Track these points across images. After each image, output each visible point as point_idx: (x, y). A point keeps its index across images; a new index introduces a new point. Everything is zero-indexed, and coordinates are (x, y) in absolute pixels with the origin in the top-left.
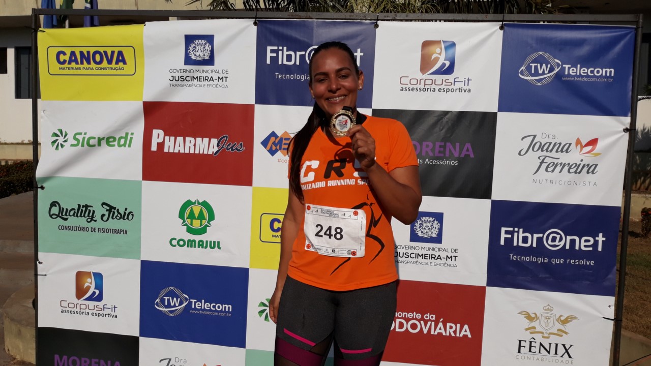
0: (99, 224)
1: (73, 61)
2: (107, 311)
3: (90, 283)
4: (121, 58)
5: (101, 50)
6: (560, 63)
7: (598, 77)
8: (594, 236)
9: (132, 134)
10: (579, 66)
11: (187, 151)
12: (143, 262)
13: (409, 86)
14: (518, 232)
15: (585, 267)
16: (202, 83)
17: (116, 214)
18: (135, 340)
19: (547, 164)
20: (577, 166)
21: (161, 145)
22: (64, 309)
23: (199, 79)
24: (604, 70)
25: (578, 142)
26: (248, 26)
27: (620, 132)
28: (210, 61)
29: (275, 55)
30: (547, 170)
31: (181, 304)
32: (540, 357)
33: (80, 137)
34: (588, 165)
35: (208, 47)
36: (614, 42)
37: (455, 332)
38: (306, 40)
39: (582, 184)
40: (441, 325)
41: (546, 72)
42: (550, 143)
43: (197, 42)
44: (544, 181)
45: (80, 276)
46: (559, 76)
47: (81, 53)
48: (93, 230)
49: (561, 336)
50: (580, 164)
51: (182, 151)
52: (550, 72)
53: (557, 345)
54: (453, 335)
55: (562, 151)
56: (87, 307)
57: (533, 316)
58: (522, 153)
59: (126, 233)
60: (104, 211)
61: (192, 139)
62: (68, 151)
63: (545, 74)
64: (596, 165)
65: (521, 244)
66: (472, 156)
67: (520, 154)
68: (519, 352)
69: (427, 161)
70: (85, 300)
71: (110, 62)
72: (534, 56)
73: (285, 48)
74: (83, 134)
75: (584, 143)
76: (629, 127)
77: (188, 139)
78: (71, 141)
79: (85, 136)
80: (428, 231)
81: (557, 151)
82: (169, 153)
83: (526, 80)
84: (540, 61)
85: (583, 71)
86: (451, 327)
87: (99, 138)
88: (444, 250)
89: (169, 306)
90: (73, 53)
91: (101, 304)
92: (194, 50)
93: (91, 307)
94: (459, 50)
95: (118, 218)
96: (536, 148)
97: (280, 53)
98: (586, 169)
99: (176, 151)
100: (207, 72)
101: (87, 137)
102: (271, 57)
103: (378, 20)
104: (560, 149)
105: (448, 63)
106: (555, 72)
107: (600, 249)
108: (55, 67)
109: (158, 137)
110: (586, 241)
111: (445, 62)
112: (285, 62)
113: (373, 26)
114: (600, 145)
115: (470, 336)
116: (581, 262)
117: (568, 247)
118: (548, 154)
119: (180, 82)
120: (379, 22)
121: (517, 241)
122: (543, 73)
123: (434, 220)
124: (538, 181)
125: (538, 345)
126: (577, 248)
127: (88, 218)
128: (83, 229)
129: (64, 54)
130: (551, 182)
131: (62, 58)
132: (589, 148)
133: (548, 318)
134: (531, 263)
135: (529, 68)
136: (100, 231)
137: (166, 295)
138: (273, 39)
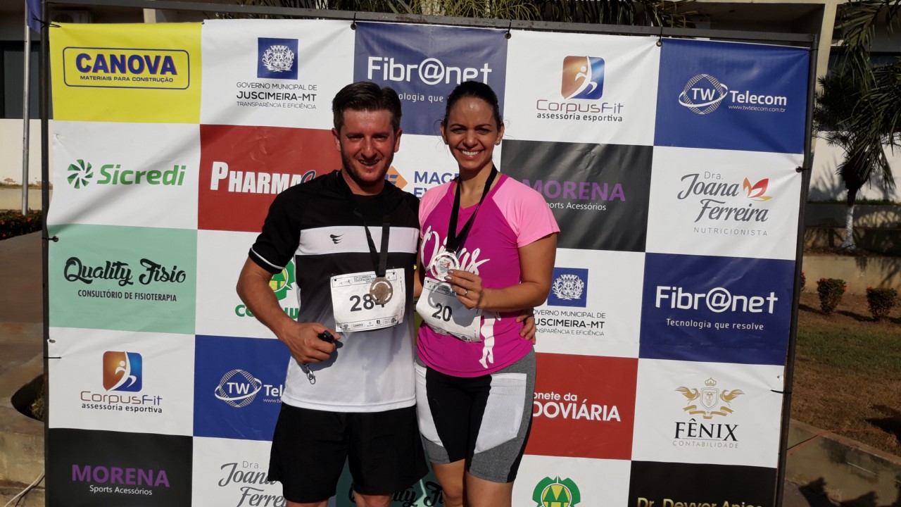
0: (137, 287)
1: (101, 68)
2: (147, 404)
3: (124, 367)
4: (169, 66)
5: (142, 54)
6: (726, 88)
7: (769, 106)
8: (765, 296)
9: (184, 167)
10: (748, 92)
11: (260, 191)
12: (199, 338)
13: (548, 112)
14: (677, 291)
15: (753, 332)
16: (282, 102)
17: (161, 274)
18: (187, 442)
19: (711, 209)
20: (745, 211)
21: (224, 183)
22: (86, 403)
23: (276, 96)
24: (776, 98)
25: (746, 183)
26: (344, 29)
27: (791, 172)
28: (292, 73)
29: (378, 68)
30: (710, 217)
31: (250, 391)
32: (700, 442)
33: (111, 172)
34: (757, 210)
35: (290, 55)
36: (786, 66)
37: (601, 415)
38: (419, 50)
39: (750, 233)
40: (584, 407)
41: (710, 99)
42: (715, 184)
43: (274, 48)
44: (708, 230)
45: (109, 358)
46: (726, 103)
47: (113, 58)
48: (128, 296)
49: (725, 415)
50: (748, 210)
51: (253, 191)
53: (720, 426)
54: (599, 419)
55: (728, 194)
56: (119, 399)
57: (693, 392)
58: (682, 196)
59: (175, 299)
60: (143, 270)
61: (267, 175)
62: (93, 189)
63: (710, 100)
64: (767, 211)
65: (679, 306)
66: (623, 199)
67: (679, 197)
68: (677, 437)
69: (569, 205)
70: (117, 389)
71: (153, 70)
72: (697, 79)
73: (392, 60)
74: (115, 166)
75: (753, 184)
76: (801, 166)
77: (261, 175)
78: (98, 176)
79: (118, 169)
80: (570, 291)
81: (722, 194)
82: (235, 193)
83: (687, 107)
84: (704, 85)
85: (752, 99)
86: (596, 410)
87: (138, 173)
88: (589, 315)
89: (234, 394)
90: (100, 58)
91: (139, 395)
92: (270, 58)
93: (125, 399)
94: (608, 69)
95: (163, 279)
96: (698, 190)
97: (386, 65)
98: (755, 215)
99: (245, 190)
100: (287, 87)
101: (121, 171)
102: (374, 71)
103: (510, 28)
104: (725, 192)
105: (595, 85)
106: (720, 99)
107: (771, 311)
108: (74, 75)
109: (220, 172)
110: (756, 301)
111: (592, 83)
112: (392, 78)
113: (504, 35)
114: (771, 186)
115: (619, 420)
116: (749, 327)
117: (734, 309)
118: (712, 197)
119: (250, 100)
120: (512, 31)
121: (676, 303)
122: (707, 100)
123: (577, 278)
124: (700, 231)
125: (698, 427)
126: (745, 310)
127: (120, 279)
128: (113, 295)
129: (88, 58)
130: (716, 230)
131: (85, 63)
132: (759, 190)
133: (710, 395)
134: (691, 328)
136: (137, 297)
137: (230, 381)
138: (376, 48)
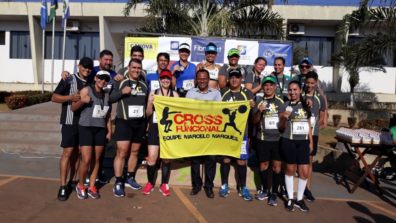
7: (283, 56)
9: (154, 69)
10: (278, 53)
16: (175, 55)
24: (285, 55)
26: (189, 40)
28: (178, 49)
29: (197, 48)
35: (178, 45)
36: (287, 48)
38: (205, 44)
43: (174, 43)
47: (139, 45)
52: (271, 54)
72: (267, 50)
73: (200, 46)
83: (265, 57)
84: (269, 52)
85: (279, 55)
92: (173, 46)
94: (247, 49)
96: (267, 75)
102: (196, 49)
105: (244, 52)
108: (130, 48)
112: (200, 50)
113: (224, 41)
120: (226, 40)
122: (269, 55)
129: (133, 45)
135: (265, 54)
138: (196, 43)
